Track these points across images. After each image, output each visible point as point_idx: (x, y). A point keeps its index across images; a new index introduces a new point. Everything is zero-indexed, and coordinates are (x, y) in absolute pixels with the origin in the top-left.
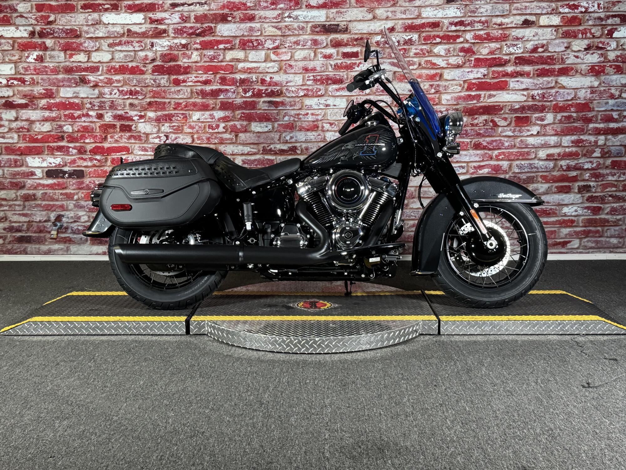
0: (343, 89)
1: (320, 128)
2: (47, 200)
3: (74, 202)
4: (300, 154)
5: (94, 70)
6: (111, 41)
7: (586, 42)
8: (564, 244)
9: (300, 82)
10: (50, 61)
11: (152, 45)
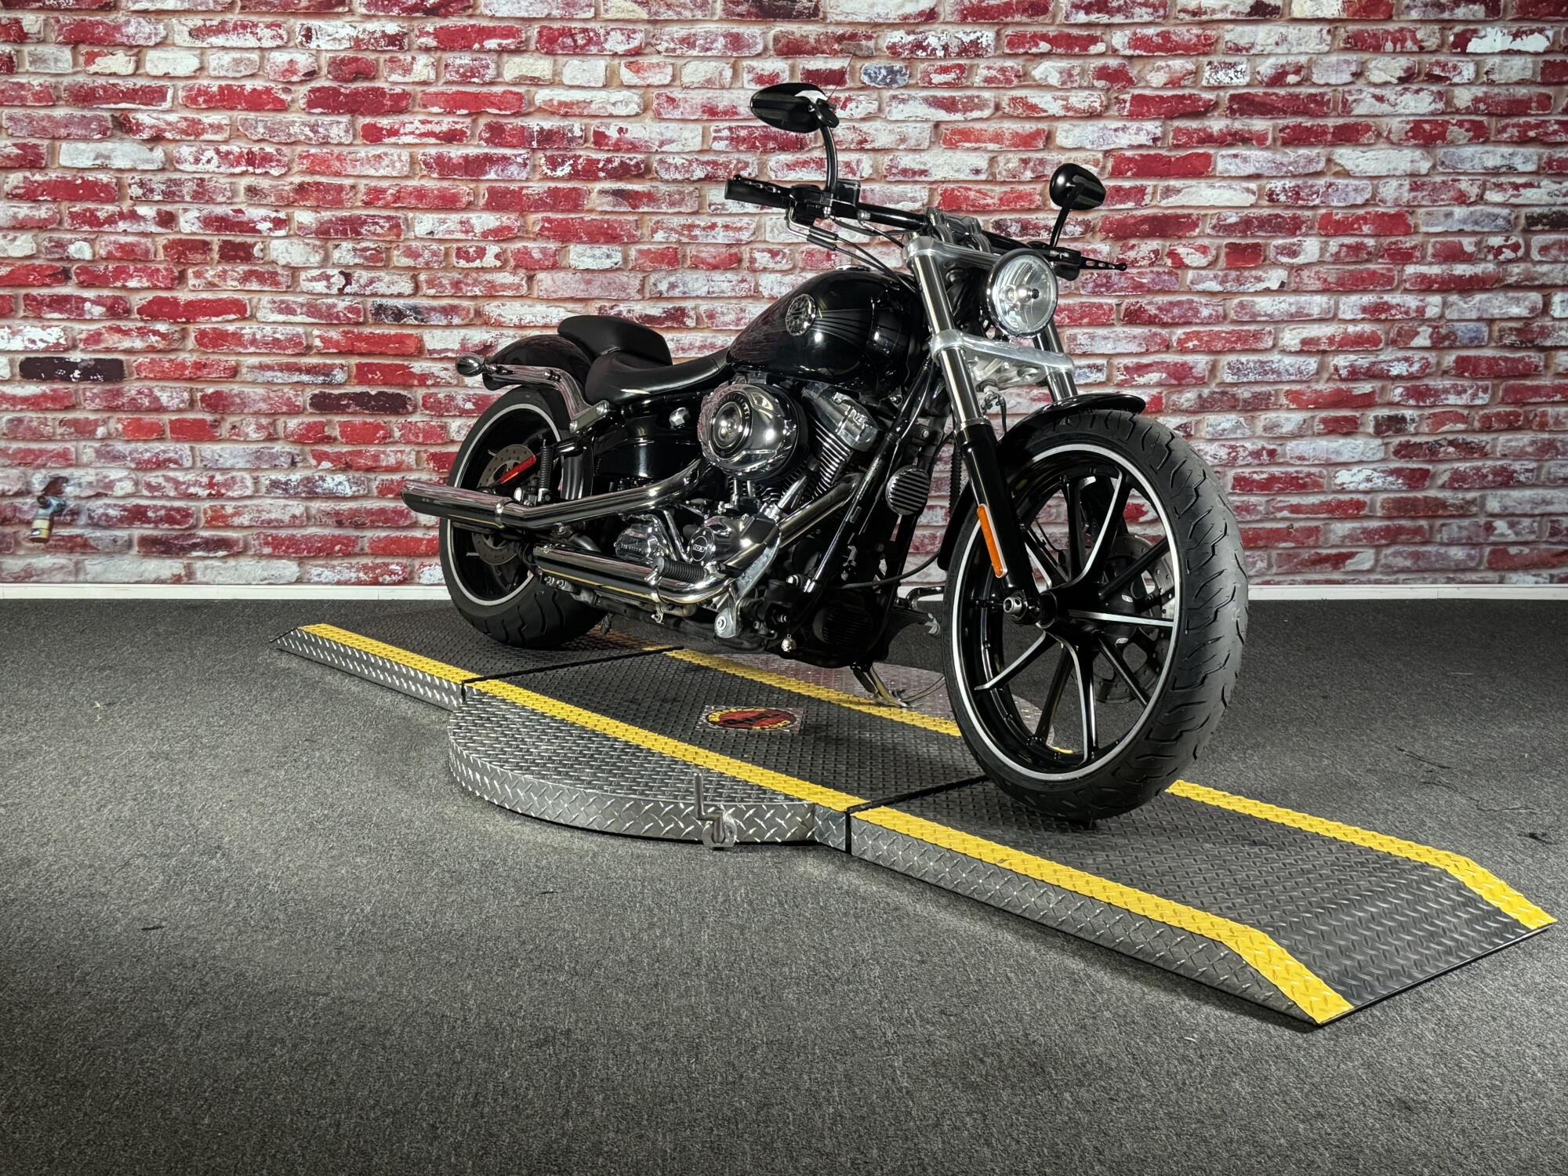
0: (805, 164)
1: (745, 264)
2: (24, 439)
3: (97, 445)
4: (695, 328)
5: (152, 96)
6: (197, 21)
7: (1403, 62)
8: (1338, 561)
9: (696, 144)
10: (32, 69)
11: (308, 36)
